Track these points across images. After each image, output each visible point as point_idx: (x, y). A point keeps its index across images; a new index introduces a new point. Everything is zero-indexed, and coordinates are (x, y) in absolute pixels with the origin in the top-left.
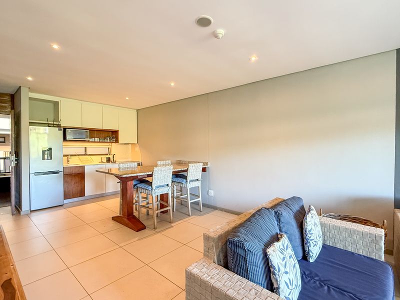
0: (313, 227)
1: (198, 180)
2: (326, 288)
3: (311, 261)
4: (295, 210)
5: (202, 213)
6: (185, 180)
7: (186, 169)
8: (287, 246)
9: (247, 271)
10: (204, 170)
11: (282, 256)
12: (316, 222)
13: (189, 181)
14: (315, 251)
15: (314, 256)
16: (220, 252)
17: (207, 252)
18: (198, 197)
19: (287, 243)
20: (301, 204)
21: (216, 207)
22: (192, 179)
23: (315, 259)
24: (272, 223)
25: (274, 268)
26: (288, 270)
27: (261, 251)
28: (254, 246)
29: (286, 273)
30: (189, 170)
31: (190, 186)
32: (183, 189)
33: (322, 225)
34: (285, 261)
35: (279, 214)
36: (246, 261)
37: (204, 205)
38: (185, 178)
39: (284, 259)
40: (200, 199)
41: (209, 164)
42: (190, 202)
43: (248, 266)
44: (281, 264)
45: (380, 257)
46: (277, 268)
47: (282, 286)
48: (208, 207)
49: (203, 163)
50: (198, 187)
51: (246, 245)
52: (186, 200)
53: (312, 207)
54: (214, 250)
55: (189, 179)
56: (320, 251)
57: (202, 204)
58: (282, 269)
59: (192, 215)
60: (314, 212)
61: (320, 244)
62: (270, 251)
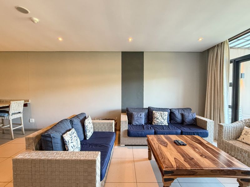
0: (88, 124)
1: (20, 113)
2: (91, 146)
3: (87, 139)
4: (81, 119)
5: (24, 135)
6: (7, 114)
7: (8, 105)
8: (74, 132)
9: (52, 147)
10: (25, 105)
11: (70, 137)
12: (90, 122)
13: (11, 114)
14: (89, 134)
15: (89, 136)
16: (37, 144)
17: (28, 146)
18: (20, 125)
19: (74, 131)
20: (85, 116)
21: (37, 129)
22: (14, 112)
23: (89, 138)
24: (68, 125)
25: (66, 142)
26: (73, 141)
27: (60, 136)
28: (56, 136)
29: (72, 142)
30: (11, 106)
31: (11, 118)
32: (4, 121)
33: (93, 124)
34: (71, 138)
35: (72, 121)
36: (52, 143)
37: (26, 130)
38: (8, 112)
39: (71, 137)
40: (22, 126)
41: (30, 100)
42: (12, 129)
43: (53, 144)
44: (70, 140)
45: (113, 131)
46: (67, 141)
47: (70, 148)
48: (30, 131)
49: (25, 100)
50: (20, 118)
51: (52, 135)
52: (9, 129)
53: (89, 116)
54: (33, 144)
55: (11, 113)
56: (92, 134)
57: (24, 129)
58: (70, 141)
59: (15, 138)
60: (90, 118)
61: (92, 131)
62: (64, 136)
